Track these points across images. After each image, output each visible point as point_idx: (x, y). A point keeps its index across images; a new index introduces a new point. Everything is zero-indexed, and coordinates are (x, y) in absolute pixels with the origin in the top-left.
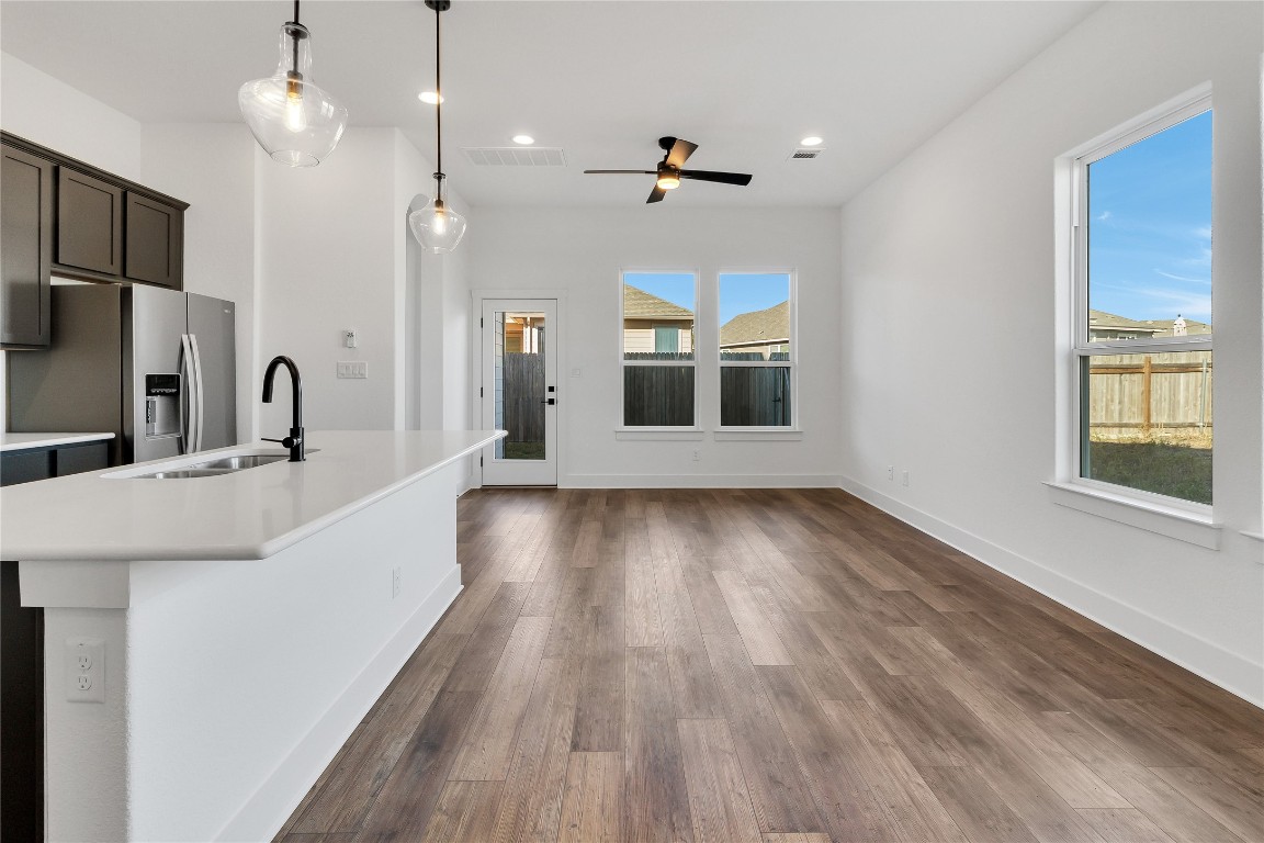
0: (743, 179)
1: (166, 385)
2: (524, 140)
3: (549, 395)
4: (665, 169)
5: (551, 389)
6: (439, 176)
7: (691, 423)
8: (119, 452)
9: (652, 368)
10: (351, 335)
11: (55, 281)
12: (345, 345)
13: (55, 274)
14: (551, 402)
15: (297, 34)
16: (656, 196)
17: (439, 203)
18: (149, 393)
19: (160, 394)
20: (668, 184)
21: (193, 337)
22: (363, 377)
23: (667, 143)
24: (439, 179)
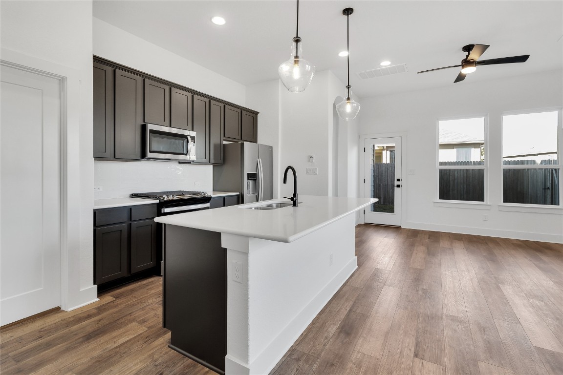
0: (523, 59)
1: (253, 177)
2: (386, 63)
3: (396, 183)
4: (467, 63)
5: (398, 180)
6: (348, 87)
7: (482, 200)
8: (240, 200)
9: (455, 170)
10: (312, 157)
11: (225, 142)
12: (309, 161)
13: (225, 140)
14: (398, 186)
15: (297, 41)
16: (460, 78)
17: (348, 99)
18: (248, 179)
19: (252, 180)
20: (468, 70)
21: (260, 159)
22: (316, 174)
23: (468, 48)
24: (348, 88)
